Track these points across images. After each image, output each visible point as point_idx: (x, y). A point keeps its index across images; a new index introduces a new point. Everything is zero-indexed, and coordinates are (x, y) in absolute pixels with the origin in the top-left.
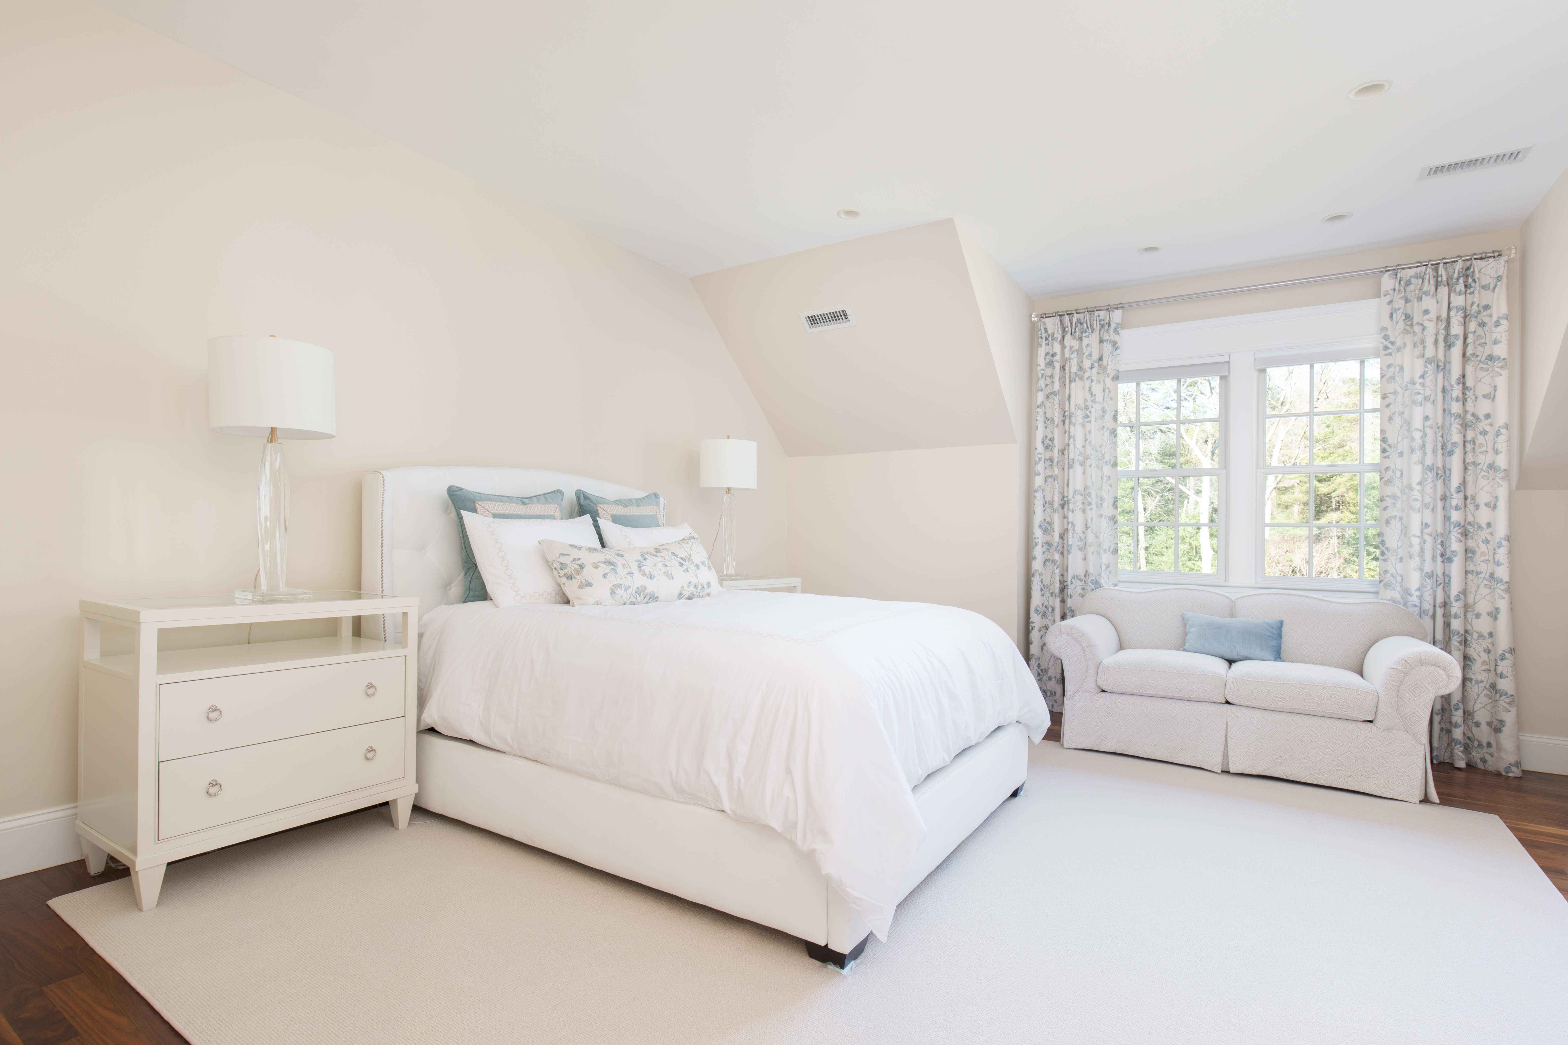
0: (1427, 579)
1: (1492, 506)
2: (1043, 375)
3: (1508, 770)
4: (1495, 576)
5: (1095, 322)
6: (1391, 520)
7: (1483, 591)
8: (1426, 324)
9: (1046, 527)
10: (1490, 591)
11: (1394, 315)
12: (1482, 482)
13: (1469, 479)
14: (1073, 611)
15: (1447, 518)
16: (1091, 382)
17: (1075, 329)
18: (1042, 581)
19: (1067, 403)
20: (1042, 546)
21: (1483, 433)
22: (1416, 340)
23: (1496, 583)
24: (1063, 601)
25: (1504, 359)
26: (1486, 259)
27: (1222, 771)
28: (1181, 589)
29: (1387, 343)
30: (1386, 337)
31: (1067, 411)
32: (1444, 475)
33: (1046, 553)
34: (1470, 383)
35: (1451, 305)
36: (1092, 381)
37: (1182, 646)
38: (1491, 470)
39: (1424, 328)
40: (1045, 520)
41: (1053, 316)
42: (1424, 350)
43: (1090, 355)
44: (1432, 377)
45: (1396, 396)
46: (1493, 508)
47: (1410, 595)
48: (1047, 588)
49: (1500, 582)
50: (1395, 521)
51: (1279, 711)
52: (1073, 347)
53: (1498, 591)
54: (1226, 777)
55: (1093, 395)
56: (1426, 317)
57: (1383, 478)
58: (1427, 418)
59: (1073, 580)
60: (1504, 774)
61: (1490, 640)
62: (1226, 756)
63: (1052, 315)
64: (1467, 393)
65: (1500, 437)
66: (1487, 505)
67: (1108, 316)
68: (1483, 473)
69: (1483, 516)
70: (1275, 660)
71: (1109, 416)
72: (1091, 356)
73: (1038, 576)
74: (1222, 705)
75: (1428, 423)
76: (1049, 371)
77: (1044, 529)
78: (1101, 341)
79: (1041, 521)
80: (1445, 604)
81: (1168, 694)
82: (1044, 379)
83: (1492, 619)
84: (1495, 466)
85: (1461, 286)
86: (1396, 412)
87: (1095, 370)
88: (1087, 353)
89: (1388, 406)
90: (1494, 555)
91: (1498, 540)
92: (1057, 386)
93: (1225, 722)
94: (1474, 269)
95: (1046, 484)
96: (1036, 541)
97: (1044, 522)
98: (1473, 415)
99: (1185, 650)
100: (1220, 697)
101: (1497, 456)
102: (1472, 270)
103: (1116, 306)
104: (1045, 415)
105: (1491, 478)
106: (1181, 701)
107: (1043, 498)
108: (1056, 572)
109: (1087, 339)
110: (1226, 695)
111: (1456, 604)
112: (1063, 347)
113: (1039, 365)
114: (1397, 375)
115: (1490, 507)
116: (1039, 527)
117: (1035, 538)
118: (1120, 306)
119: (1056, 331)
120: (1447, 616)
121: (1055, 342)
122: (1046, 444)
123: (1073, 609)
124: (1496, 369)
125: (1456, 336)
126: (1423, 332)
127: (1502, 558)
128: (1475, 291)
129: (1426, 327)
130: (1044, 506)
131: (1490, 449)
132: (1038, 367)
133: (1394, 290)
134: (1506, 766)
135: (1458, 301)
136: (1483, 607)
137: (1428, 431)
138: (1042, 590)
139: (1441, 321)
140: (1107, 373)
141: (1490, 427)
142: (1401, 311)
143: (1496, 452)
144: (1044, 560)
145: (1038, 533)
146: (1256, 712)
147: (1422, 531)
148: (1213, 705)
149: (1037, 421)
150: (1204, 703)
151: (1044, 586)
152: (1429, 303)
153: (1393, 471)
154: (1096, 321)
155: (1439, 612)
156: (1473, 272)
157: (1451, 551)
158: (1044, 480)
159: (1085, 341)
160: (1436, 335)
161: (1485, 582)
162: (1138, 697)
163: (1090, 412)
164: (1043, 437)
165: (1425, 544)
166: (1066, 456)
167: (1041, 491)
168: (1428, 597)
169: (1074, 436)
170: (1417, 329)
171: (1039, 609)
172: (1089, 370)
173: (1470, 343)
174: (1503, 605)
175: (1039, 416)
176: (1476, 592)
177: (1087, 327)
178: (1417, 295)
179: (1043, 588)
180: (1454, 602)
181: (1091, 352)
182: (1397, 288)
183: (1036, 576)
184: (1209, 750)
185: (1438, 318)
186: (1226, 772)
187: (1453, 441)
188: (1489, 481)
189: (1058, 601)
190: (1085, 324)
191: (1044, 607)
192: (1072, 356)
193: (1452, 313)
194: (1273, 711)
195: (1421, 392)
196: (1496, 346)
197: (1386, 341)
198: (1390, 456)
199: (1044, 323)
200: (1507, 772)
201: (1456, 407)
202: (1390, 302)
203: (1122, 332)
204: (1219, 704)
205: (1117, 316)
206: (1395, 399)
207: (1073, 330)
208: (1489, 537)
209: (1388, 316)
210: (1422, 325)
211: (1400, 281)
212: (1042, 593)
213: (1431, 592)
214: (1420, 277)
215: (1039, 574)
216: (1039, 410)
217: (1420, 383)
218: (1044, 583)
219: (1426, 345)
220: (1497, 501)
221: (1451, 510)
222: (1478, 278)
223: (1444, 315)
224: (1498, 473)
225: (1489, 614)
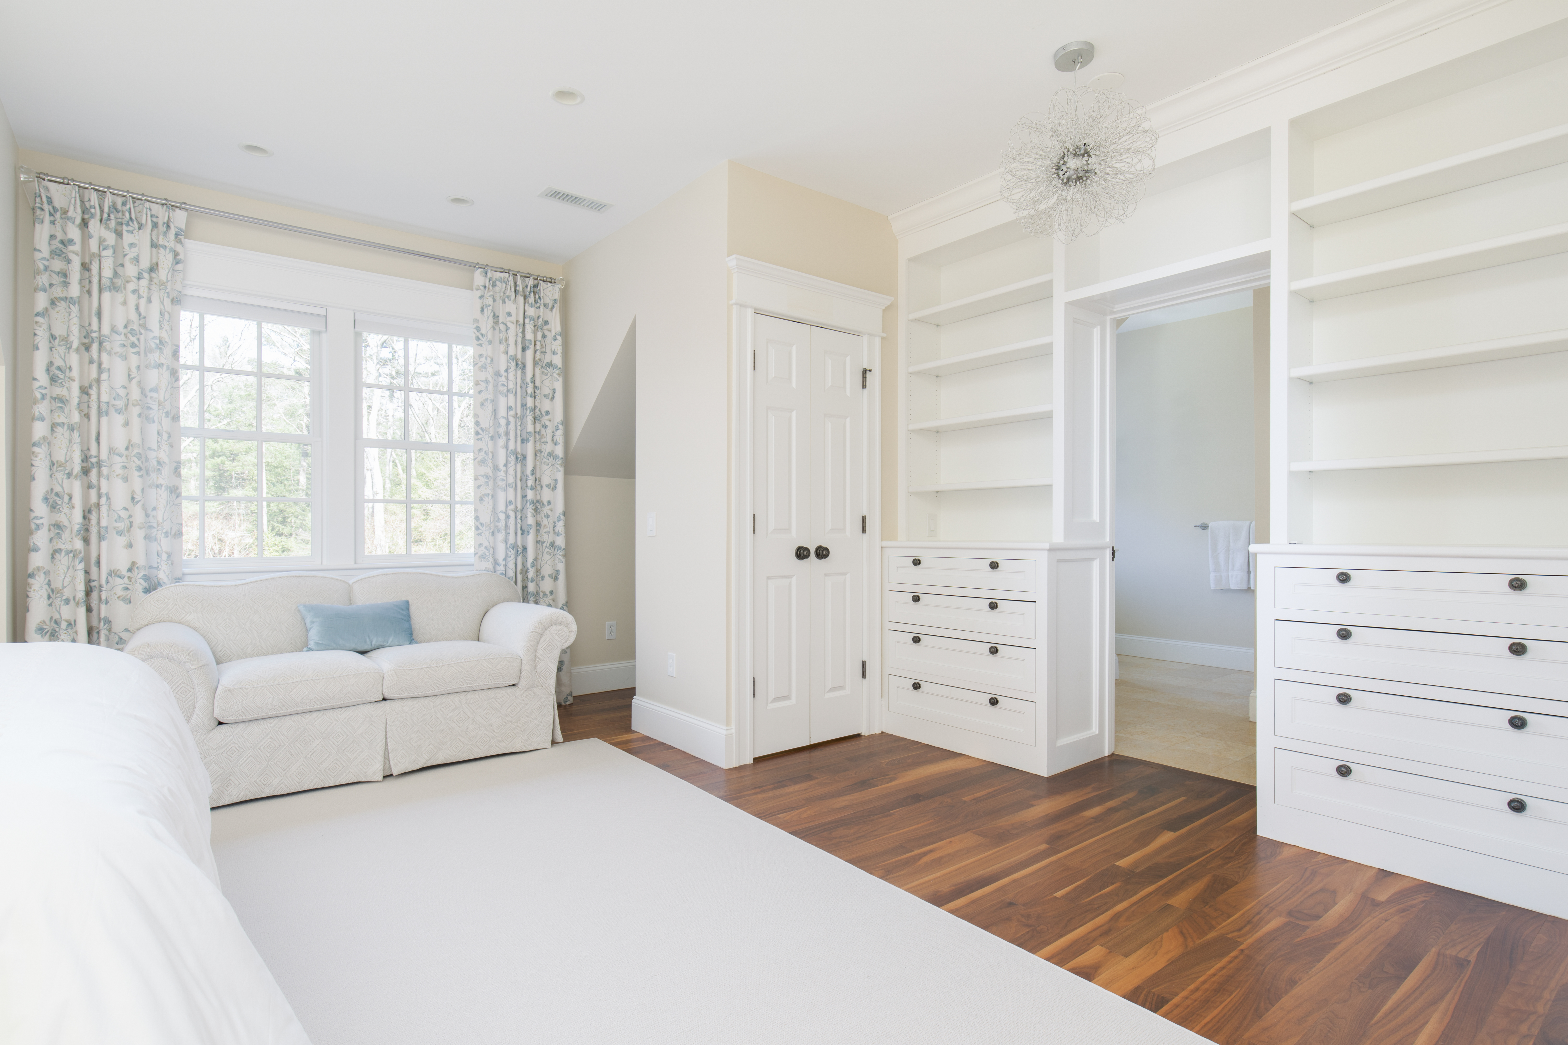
0: (511, 550)
1: (551, 487)
2: (46, 268)
3: (566, 700)
4: (556, 544)
5: (144, 216)
6: (485, 498)
7: (546, 557)
8: (509, 324)
9: (53, 501)
10: (550, 557)
11: (485, 310)
12: (545, 467)
13: (538, 463)
14: (110, 622)
15: (524, 497)
16: (139, 299)
17: (109, 216)
18: (49, 583)
19: (95, 321)
20: (49, 530)
21: (544, 427)
22: (501, 337)
23: (556, 550)
24: (89, 610)
25: (560, 368)
26: (547, 283)
27: (385, 777)
28: (288, 577)
29: (478, 334)
30: (478, 329)
31: (96, 332)
32: (521, 459)
33: (55, 541)
34: (538, 383)
35: (526, 314)
36: (140, 297)
37: (305, 646)
38: (550, 457)
39: (507, 329)
40: (52, 490)
41: (63, 183)
42: (507, 347)
43: (136, 260)
44: (514, 373)
45: (488, 384)
46: (553, 488)
47: (498, 565)
48: (58, 593)
49: (560, 549)
50: (488, 498)
51: (437, 695)
52: (105, 240)
53: (558, 556)
54: (390, 782)
55: (141, 317)
56: (509, 319)
57: (476, 458)
58: (510, 408)
59: (109, 577)
60: (563, 704)
61: (551, 597)
62: (386, 758)
63: (61, 181)
64: (536, 391)
65: (558, 431)
66: (548, 486)
67: (167, 213)
68: (545, 460)
69: (546, 495)
70: (410, 643)
71: (168, 351)
72: (138, 262)
73: (42, 576)
74: (378, 704)
75: (512, 413)
76: (57, 265)
77: (50, 504)
78: (154, 245)
79: (47, 492)
80: (525, 572)
81: (316, 707)
82: (48, 273)
83: (552, 580)
84: (554, 454)
85: (531, 300)
86: (488, 399)
87: (144, 283)
88: (131, 255)
89: (480, 392)
90: (554, 527)
91: (558, 515)
92: (75, 290)
93: (385, 722)
94: (540, 288)
95: (52, 434)
96: (38, 522)
97: (51, 493)
98: (540, 410)
99: (310, 650)
100: (379, 695)
101: (557, 446)
102: (539, 288)
103: (178, 205)
104: (50, 330)
105: (550, 464)
106: (331, 711)
107: (48, 457)
108: (78, 568)
109: (130, 235)
110: (384, 690)
111: (532, 570)
112: (86, 237)
113: (39, 251)
114: (488, 365)
115: (550, 488)
116: (43, 500)
117: (36, 518)
118: (184, 206)
119: (72, 208)
120: (525, 579)
121: (70, 224)
122: (52, 373)
123: (110, 619)
124: (555, 375)
125: (530, 340)
126: (506, 331)
127: (561, 529)
128: (541, 306)
129: (509, 328)
130: (51, 469)
131: (549, 440)
132: (36, 253)
133: (485, 287)
134: (565, 697)
135: (531, 311)
136: (547, 570)
137: (511, 420)
138: (49, 597)
139: (519, 325)
140: (167, 291)
141: (549, 422)
142: (491, 308)
143: (555, 443)
144: (51, 551)
145: (40, 509)
146: (415, 701)
147: (506, 507)
148: (368, 706)
149: (36, 337)
150: (359, 706)
151: (53, 591)
152: (510, 307)
153: (485, 453)
154: (147, 214)
155: (519, 577)
156: (540, 290)
157: (528, 525)
158: (50, 428)
159: (127, 238)
160: (517, 336)
161: (547, 550)
162: (275, 719)
163: (139, 340)
164: (48, 363)
165: (510, 520)
166: (94, 397)
167: (47, 445)
168: (511, 565)
169: (109, 370)
170: (502, 327)
171: (45, 627)
172: (135, 280)
173: (538, 350)
174: (561, 567)
175: (42, 329)
176: (542, 558)
177: (131, 218)
178: (501, 298)
179: (51, 594)
180: (530, 569)
181: (138, 256)
182: (487, 285)
183: (39, 577)
184: (367, 759)
185: (517, 322)
186: (388, 776)
187: (528, 431)
188: (549, 466)
189: (82, 610)
190: (127, 214)
191: (53, 623)
192: (104, 253)
193: (527, 321)
194: (431, 696)
195: (506, 384)
196: (555, 356)
197: (478, 332)
198: (482, 439)
199: (47, 189)
200: (566, 702)
201: (530, 402)
202: (481, 297)
203: (188, 243)
204: (375, 704)
205: (180, 218)
206: (487, 387)
207: (105, 215)
208: (549, 513)
209: (479, 310)
210: (506, 325)
211: (490, 280)
212: (49, 602)
213: (514, 561)
214: (504, 282)
215: (45, 573)
216: (40, 319)
217: (505, 377)
218: (52, 587)
219: (510, 343)
220: (556, 483)
221: (527, 490)
222: (543, 296)
223: (521, 321)
224: (557, 460)
225: (550, 576)
